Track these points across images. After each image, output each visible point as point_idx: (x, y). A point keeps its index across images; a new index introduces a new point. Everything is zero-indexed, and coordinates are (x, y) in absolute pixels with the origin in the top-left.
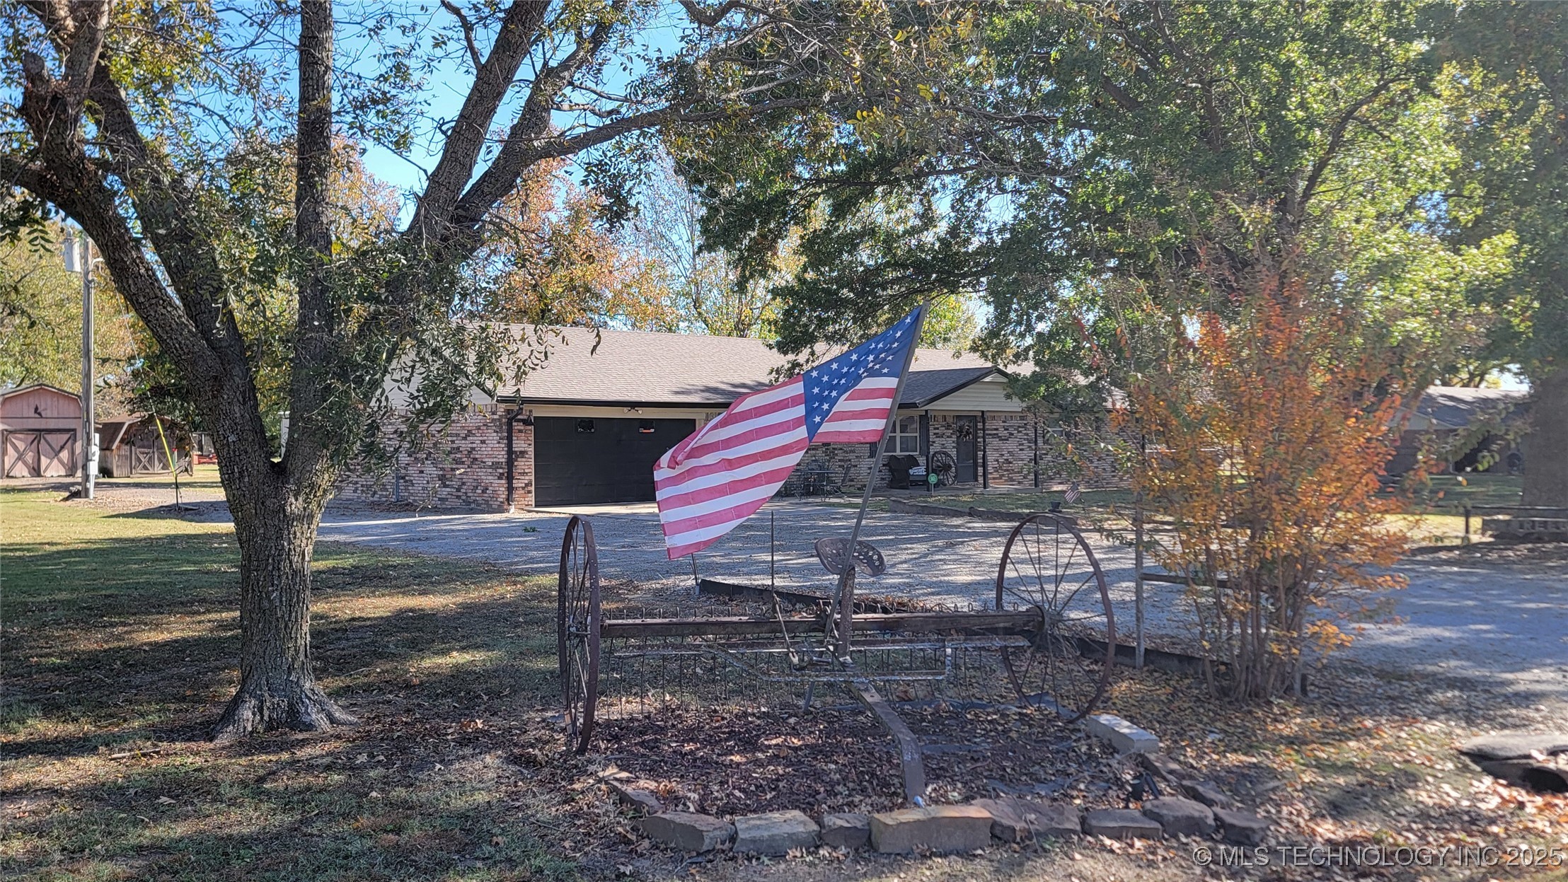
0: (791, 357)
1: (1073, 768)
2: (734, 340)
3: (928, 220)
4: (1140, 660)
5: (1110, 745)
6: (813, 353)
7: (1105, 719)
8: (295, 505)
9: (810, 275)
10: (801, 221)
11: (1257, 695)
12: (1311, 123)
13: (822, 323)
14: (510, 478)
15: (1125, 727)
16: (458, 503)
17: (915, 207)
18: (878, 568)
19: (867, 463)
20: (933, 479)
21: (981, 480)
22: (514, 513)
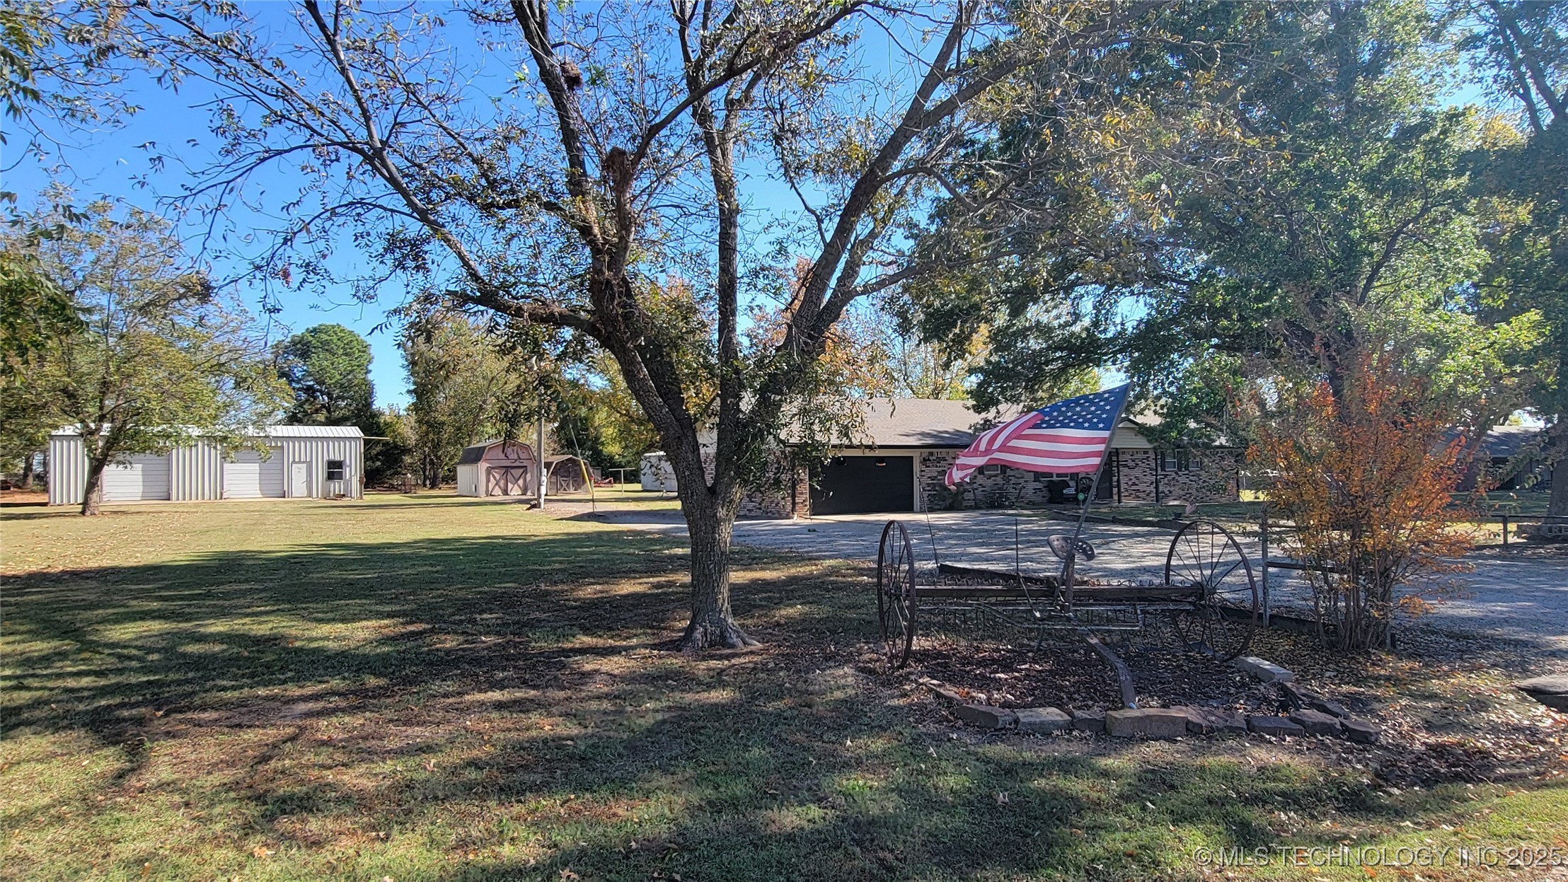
0: (983, 415)
1: (1232, 690)
2: (932, 401)
3: (1077, 317)
4: (1266, 622)
5: (1256, 676)
6: (998, 412)
7: (1251, 660)
8: (721, 513)
9: (994, 359)
10: (988, 321)
11: (1359, 648)
12: (1373, 238)
13: (1004, 390)
14: (794, 497)
15: (1266, 665)
16: (759, 512)
17: (1066, 308)
18: (1091, 557)
19: (1033, 485)
20: (1081, 496)
21: (1116, 497)
22: (796, 519)
